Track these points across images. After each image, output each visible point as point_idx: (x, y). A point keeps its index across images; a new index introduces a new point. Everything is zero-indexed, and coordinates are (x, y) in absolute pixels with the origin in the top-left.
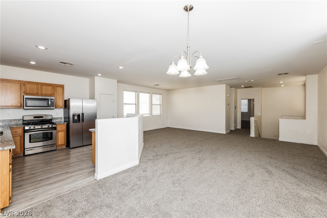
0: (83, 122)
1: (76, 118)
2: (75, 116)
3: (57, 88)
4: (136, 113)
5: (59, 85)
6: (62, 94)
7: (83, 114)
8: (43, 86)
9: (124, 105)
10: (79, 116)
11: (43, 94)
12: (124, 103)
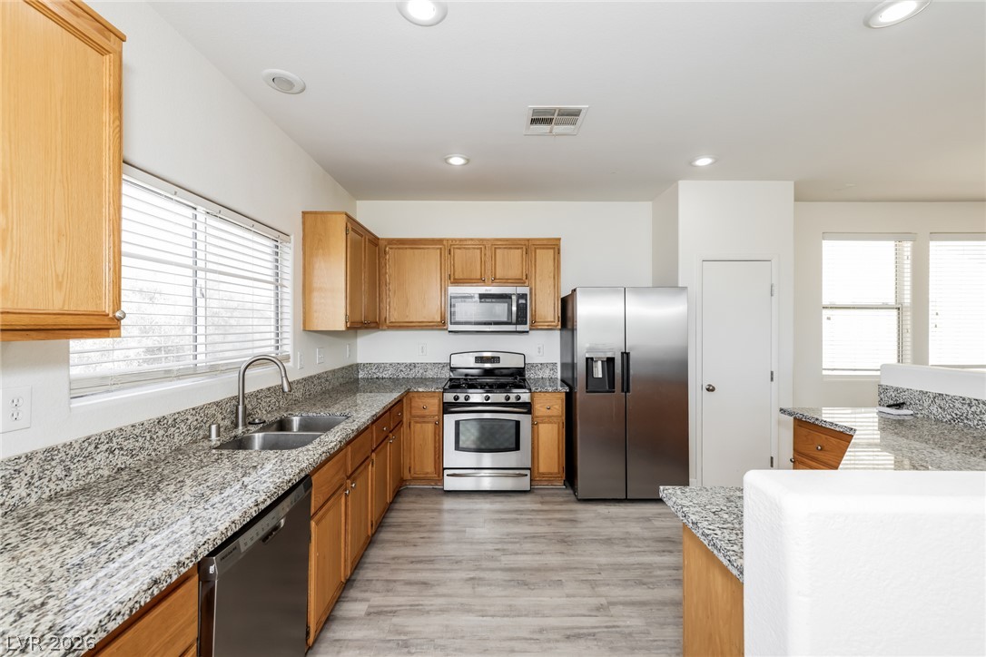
0: (628, 390)
1: (598, 372)
2: (596, 361)
3: (538, 251)
4: (900, 359)
5: (545, 242)
6: (552, 275)
7: (625, 355)
8: (498, 251)
9: (824, 312)
10: (610, 362)
11: (497, 277)
12: (825, 302)
